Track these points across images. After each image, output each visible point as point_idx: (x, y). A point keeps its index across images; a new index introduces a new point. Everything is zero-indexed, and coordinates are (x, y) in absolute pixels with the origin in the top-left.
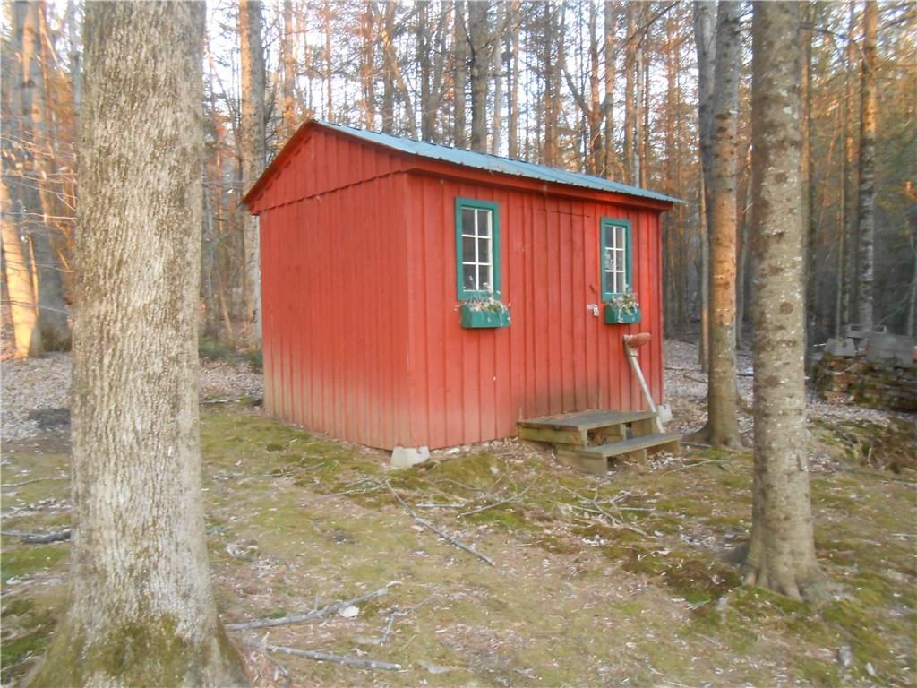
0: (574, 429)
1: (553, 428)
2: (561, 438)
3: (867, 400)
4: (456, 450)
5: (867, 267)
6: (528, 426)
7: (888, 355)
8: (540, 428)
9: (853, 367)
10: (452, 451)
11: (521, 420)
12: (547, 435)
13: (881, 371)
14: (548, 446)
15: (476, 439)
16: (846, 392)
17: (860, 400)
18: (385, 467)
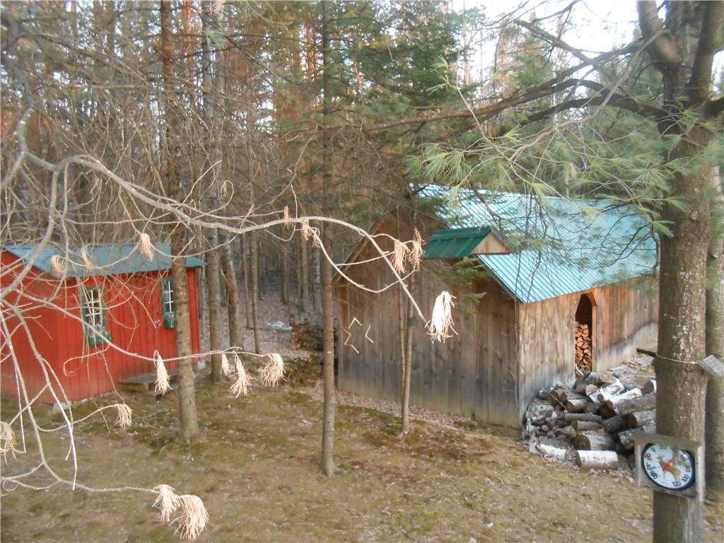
0: (142, 385)
1: (133, 384)
2: (137, 388)
3: (305, 347)
4: (86, 400)
5: (316, 276)
6: (123, 384)
7: (314, 324)
8: (128, 384)
9: (301, 331)
10: (83, 401)
11: (120, 380)
12: (131, 387)
13: (312, 332)
14: (133, 392)
15: (96, 393)
16: (297, 343)
17: (302, 347)
18: (50, 413)
